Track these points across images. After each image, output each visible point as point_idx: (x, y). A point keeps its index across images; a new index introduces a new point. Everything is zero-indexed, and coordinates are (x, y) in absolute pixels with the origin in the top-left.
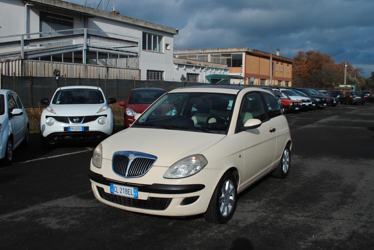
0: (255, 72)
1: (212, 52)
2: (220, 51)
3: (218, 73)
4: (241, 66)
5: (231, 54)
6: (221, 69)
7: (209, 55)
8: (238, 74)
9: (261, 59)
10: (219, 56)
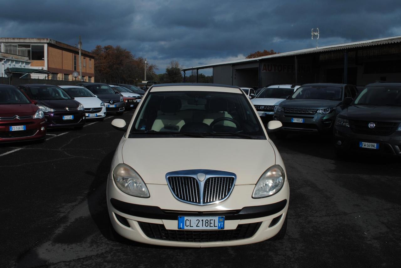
0: (58, 66)
1: (6, 41)
2: (16, 41)
3: (18, 66)
4: (43, 59)
5: (30, 45)
6: (22, 61)
7: (2, 45)
8: (40, 68)
9: (64, 52)
10: (16, 46)
